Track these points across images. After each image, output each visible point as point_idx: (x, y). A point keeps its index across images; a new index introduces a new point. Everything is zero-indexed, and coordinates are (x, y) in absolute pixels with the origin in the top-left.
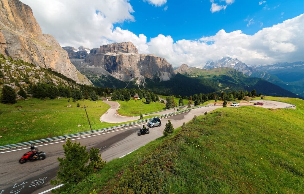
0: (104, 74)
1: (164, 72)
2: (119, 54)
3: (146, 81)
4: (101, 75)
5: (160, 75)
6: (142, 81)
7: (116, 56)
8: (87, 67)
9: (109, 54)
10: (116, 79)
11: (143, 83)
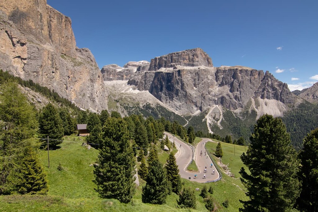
0: (150, 102)
1: (268, 98)
2: (177, 70)
3: (224, 116)
4: (145, 104)
5: (258, 104)
6: (217, 117)
7: (173, 74)
8: (128, 92)
9: (163, 70)
10: (169, 112)
11: (218, 120)
